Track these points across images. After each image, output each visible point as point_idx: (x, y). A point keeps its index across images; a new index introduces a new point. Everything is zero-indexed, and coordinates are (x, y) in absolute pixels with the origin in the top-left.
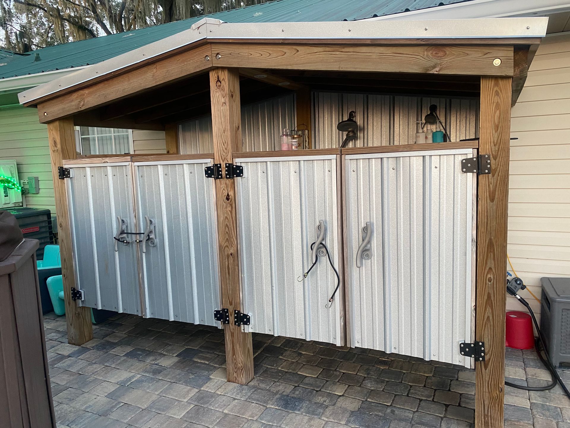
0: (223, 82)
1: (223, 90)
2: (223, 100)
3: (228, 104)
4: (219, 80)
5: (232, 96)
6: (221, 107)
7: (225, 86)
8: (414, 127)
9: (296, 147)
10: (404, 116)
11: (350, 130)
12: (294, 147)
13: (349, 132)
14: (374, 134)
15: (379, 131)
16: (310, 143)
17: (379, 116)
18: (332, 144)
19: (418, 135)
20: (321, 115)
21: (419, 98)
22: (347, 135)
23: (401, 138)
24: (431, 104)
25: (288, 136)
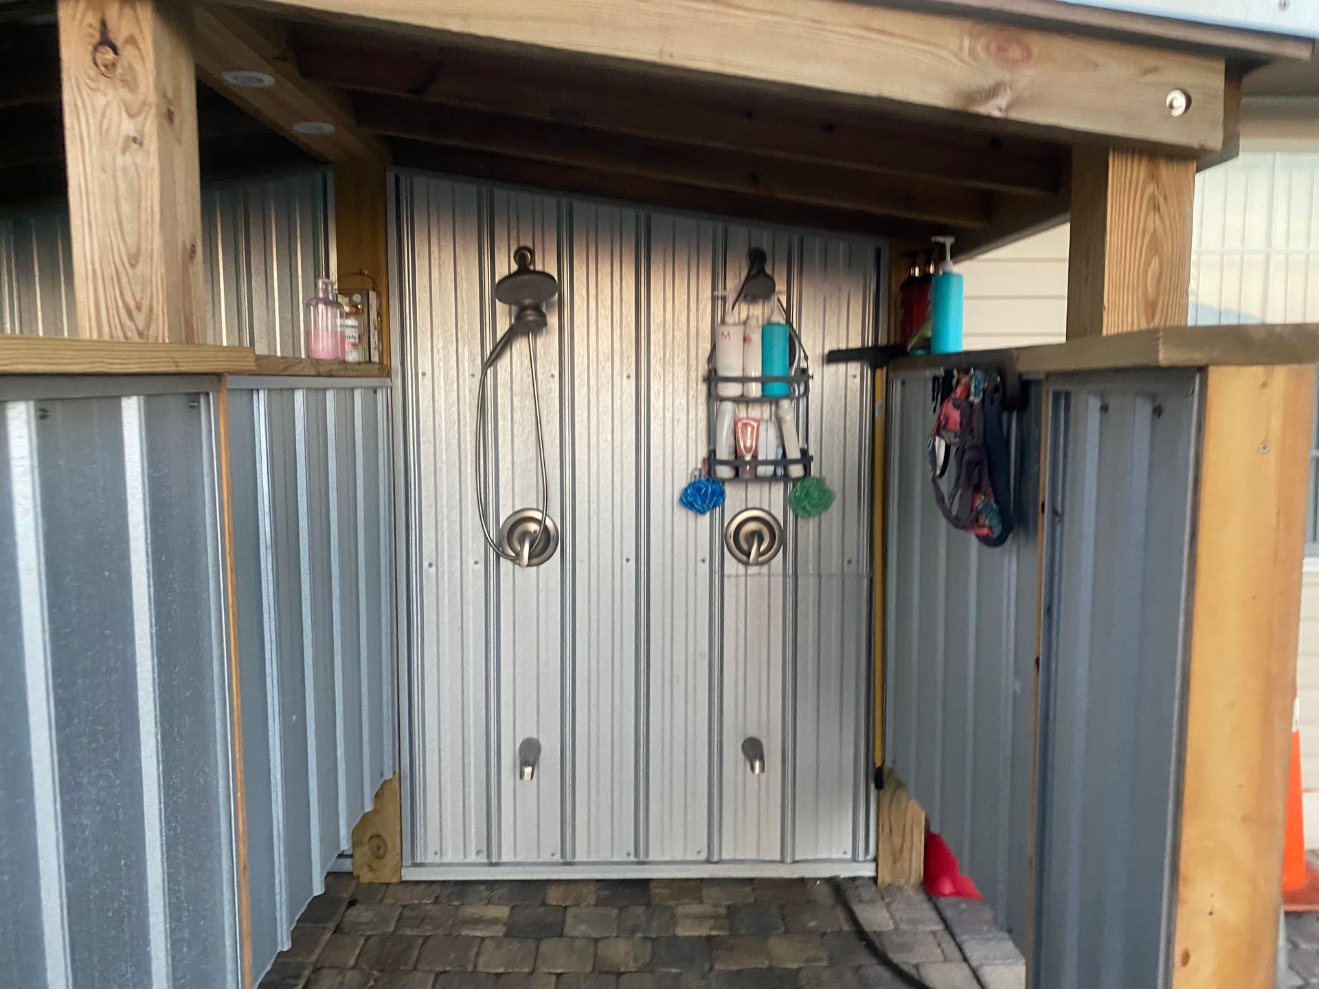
0: (128, 52)
1: (130, 83)
2: (128, 127)
3: (152, 144)
4: (106, 41)
5: (170, 116)
6: (118, 152)
7: (138, 67)
8: (705, 307)
9: (354, 345)
10: (676, 274)
11: (527, 302)
12: (348, 343)
13: (522, 309)
14: (593, 320)
15: (605, 312)
16: (384, 333)
17: (605, 269)
18: (460, 342)
19: (725, 329)
20: (421, 249)
21: (720, 226)
22: (519, 318)
23: (669, 338)
24: (750, 245)
25: (332, 307)
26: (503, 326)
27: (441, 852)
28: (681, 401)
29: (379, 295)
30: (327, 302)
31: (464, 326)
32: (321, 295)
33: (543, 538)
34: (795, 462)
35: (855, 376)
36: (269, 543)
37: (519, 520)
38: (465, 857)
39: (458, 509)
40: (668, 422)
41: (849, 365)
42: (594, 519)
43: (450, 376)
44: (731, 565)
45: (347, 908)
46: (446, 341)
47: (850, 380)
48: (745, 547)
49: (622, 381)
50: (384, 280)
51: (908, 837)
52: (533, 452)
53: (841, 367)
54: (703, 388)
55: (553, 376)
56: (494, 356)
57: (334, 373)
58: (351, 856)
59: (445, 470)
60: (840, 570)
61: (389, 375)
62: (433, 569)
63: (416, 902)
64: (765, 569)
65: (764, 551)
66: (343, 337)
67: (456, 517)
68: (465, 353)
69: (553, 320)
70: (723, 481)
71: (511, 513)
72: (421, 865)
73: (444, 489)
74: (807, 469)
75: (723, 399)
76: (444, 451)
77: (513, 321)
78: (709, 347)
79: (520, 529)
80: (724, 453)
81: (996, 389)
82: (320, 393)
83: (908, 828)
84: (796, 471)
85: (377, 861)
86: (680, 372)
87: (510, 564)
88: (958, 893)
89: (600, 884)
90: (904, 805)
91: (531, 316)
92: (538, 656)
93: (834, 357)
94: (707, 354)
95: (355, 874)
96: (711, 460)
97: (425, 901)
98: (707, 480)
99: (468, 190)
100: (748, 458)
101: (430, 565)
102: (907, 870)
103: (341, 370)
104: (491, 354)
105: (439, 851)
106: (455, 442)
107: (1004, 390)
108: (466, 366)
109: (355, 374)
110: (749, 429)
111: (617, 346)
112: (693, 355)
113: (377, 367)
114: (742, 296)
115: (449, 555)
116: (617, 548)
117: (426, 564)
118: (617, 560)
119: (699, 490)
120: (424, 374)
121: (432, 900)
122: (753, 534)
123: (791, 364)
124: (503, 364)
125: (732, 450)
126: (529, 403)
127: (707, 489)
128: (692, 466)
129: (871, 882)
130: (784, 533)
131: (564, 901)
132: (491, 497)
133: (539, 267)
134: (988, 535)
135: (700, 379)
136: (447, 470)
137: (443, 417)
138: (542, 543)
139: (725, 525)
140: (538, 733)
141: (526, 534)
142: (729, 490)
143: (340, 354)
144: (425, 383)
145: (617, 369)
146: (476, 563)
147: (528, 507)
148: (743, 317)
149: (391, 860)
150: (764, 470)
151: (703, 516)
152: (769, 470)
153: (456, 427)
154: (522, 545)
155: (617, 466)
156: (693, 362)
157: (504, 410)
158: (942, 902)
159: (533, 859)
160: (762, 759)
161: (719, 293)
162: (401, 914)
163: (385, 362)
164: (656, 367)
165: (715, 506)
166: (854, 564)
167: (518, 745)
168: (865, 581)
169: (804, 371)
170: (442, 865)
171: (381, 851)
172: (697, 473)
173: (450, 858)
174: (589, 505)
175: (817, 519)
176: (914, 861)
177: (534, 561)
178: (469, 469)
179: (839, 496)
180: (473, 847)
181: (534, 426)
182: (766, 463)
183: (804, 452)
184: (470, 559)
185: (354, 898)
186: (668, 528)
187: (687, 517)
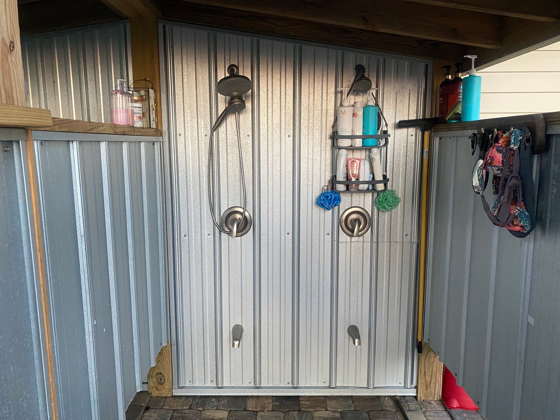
8: (331, 97)
9: (140, 118)
10: (316, 80)
11: (235, 94)
12: (136, 117)
13: (232, 98)
14: (270, 105)
15: (276, 100)
16: (158, 113)
17: (277, 77)
18: (199, 117)
19: (343, 109)
20: (178, 67)
21: (340, 52)
22: (230, 103)
23: (311, 115)
24: (356, 63)
25: (125, 96)
26: (222, 108)
27: (193, 381)
28: (317, 149)
29: (155, 91)
30: (122, 93)
31: (201, 109)
32: (119, 88)
33: (244, 222)
34: (380, 182)
35: (412, 135)
36: (83, 234)
37: (231, 213)
38: (205, 383)
39: (199, 207)
40: (310, 161)
41: (409, 129)
42: (270, 212)
43: (194, 136)
44: (343, 237)
45: (145, 412)
46: (192, 117)
47: (410, 137)
48: (350, 227)
49: (285, 138)
50: (158, 83)
51: (434, 376)
52: (238, 177)
53: (405, 130)
54: (329, 142)
55: (248, 136)
56: (217, 125)
57: (126, 133)
58: (147, 383)
59: (192, 186)
60: (401, 239)
61: (161, 135)
62: (186, 238)
63: (180, 408)
64: (361, 239)
65: (361, 229)
66: (133, 113)
67: (198, 211)
68: (202, 123)
69: (248, 105)
70: (339, 192)
71: (227, 208)
72: (183, 387)
73: (192, 196)
74: (386, 185)
75: (340, 148)
76: (191, 176)
77: (227, 105)
78: (332, 119)
79: (231, 217)
80: (341, 177)
81: (528, 141)
82: (118, 145)
83: (434, 372)
84: (380, 187)
85: (160, 385)
86: (317, 133)
87: (227, 235)
88: (461, 407)
89: (274, 398)
90: (432, 361)
91: (237, 102)
92: (241, 282)
93: (402, 125)
94: (332, 124)
95: (149, 392)
96: (333, 181)
97: (185, 408)
98: (332, 192)
99: (203, 33)
100: (354, 180)
101: (185, 236)
102: (433, 393)
103: (131, 131)
104: (216, 123)
105: (191, 380)
106: (197, 171)
107: (534, 141)
108: (202, 131)
109: (140, 134)
110: (355, 164)
111: (283, 119)
112: (324, 124)
113: (154, 130)
114: (352, 90)
115: (195, 231)
116: (283, 227)
117: (182, 235)
118: (283, 233)
119: (327, 197)
120: (180, 135)
121: (188, 407)
122: (355, 220)
123: (378, 129)
124: (222, 129)
125: (345, 176)
126: (236, 149)
127: (331, 197)
128: (323, 184)
129: (414, 399)
130: (371, 220)
131: (256, 408)
132: (216, 200)
133: (241, 74)
134: (520, 231)
135: (328, 137)
136: (193, 186)
137: (191, 157)
138: (243, 225)
139: (340, 216)
140: (242, 322)
141: (234, 220)
142: (343, 197)
143: (131, 123)
144: (181, 139)
145: (283, 132)
146: (209, 235)
147: (236, 206)
148: (352, 103)
149: (167, 386)
150: (362, 187)
151: (328, 211)
152: (366, 186)
153: (198, 163)
154: (233, 226)
155: (283, 185)
156: (324, 128)
157: (223, 155)
158: (453, 411)
159: (239, 384)
160: (359, 338)
161: (339, 89)
162: (172, 415)
163: (159, 129)
164: (304, 131)
165: (335, 206)
166: (409, 236)
167: (231, 329)
168: (415, 246)
169: (385, 132)
170: (193, 387)
171: (162, 381)
172: (326, 188)
173: (197, 384)
174: (268, 205)
175: (389, 213)
176: (437, 388)
177: (239, 234)
178: (205, 186)
179: (402, 200)
180: (209, 379)
181: (239, 163)
182: (364, 182)
183: (385, 177)
184: (206, 232)
185: (148, 406)
186: (310, 216)
187: (320, 212)
